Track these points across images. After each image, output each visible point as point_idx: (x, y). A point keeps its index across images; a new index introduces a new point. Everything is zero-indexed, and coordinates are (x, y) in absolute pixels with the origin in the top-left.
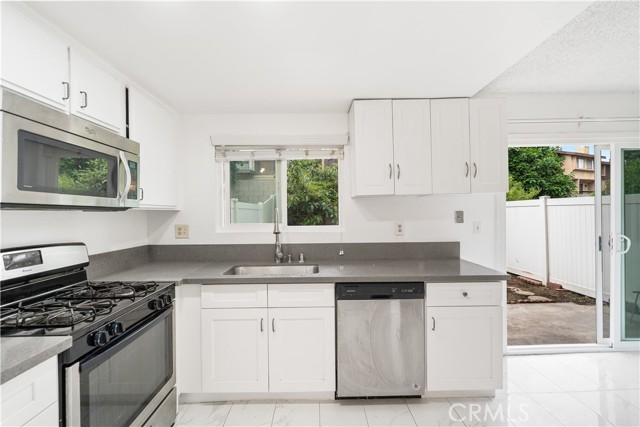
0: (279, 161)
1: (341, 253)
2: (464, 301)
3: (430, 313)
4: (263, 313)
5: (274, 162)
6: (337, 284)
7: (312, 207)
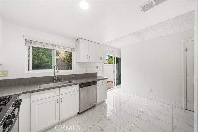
0: (53, 50)
1: (74, 77)
2: (102, 84)
3: (98, 87)
4: (58, 97)
5: (51, 49)
6: (79, 84)
7: (45, 64)
